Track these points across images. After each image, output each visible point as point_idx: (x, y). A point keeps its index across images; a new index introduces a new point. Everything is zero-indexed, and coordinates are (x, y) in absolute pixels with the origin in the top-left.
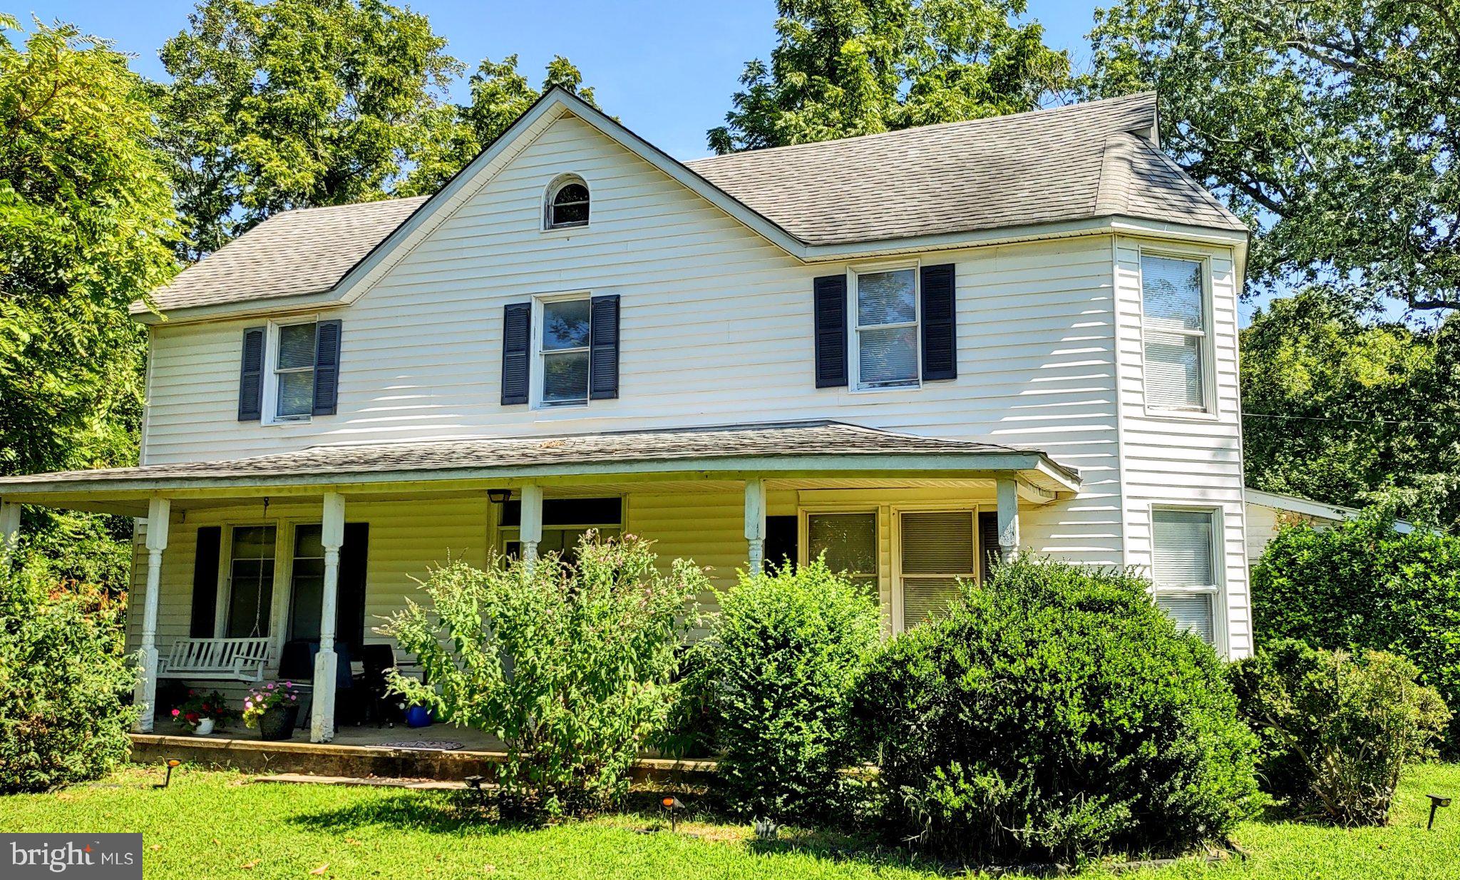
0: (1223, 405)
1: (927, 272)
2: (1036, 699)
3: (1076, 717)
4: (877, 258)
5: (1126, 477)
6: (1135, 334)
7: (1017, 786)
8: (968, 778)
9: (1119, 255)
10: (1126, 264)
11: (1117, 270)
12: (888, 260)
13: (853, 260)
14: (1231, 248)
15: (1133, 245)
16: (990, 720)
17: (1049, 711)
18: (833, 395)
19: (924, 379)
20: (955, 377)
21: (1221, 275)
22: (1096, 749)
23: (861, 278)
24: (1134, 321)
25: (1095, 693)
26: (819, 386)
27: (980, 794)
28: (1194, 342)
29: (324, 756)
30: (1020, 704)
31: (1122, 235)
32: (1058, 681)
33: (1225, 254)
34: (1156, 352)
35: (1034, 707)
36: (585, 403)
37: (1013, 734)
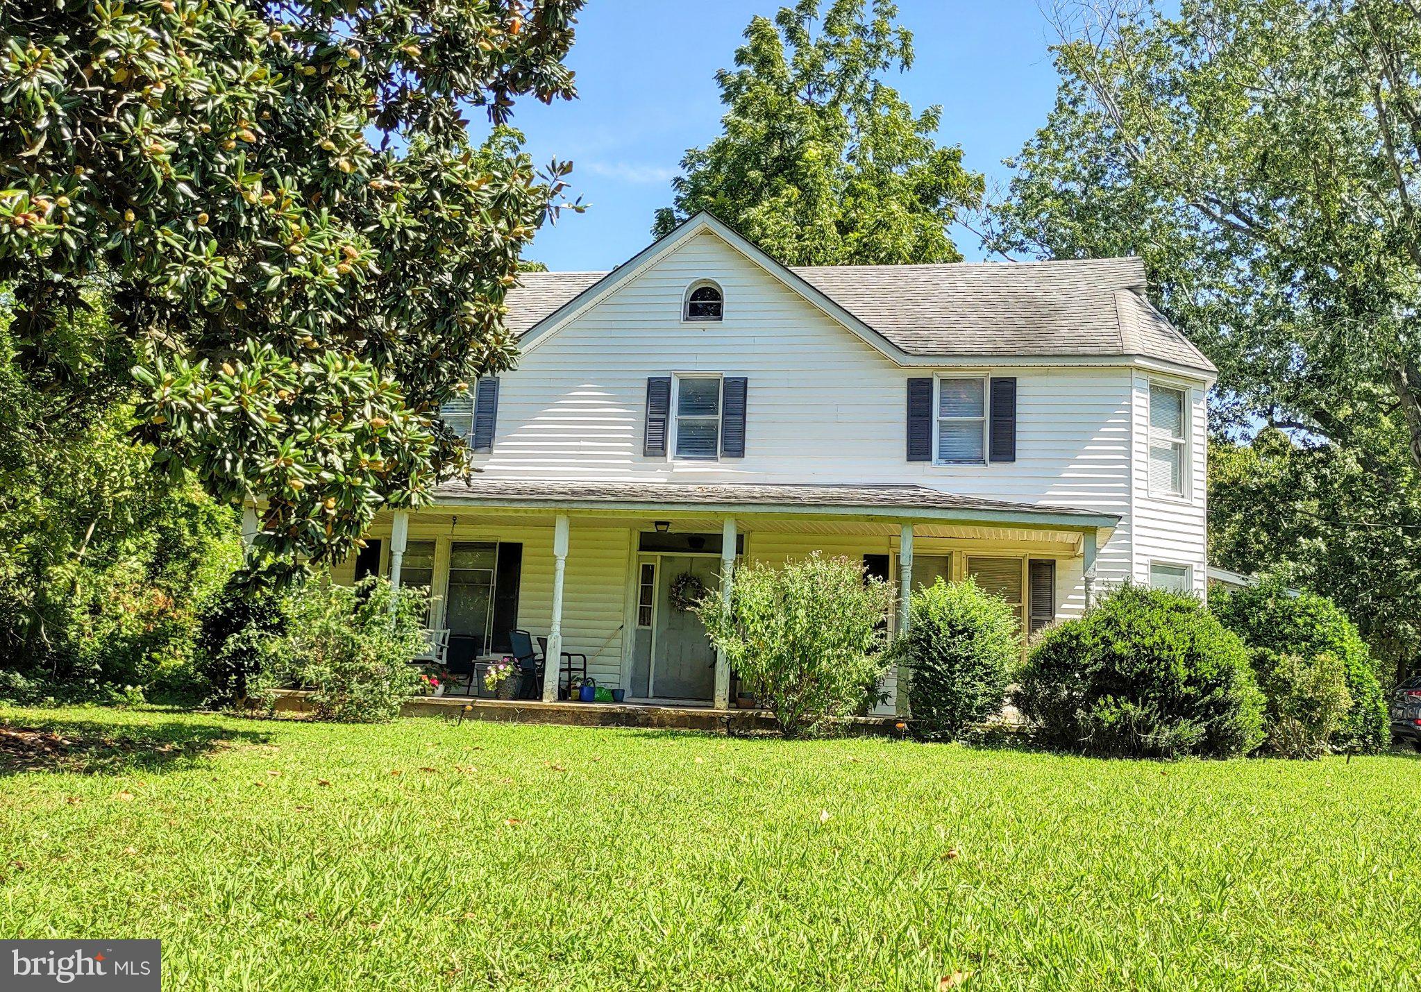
0: (1196, 493)
1: (996, 382)
2: (1160, 660)
3: (1182, 672)
4: (958, 368)
5: (1135, 540)
6: (1143, 439)
7: (1147, 710)
8: (1117, 706)
9: (1136, 382)
10: (1140, 389)
11: (1135, 392)
12: (967, 370)
13: (940, 368)
14: (1204, 382)
15: (1144, 375)
16: (1131, 671)
17: (1167, 668)
18: (918, 466)
19: (991, 460)
20: (1014, 460)
21: (1198, 401)
22: (1191, 690)
23: (943, 381)
24: (1143, 430)
25: (1192, 658)
26: (909, 460)
27: (1125, 714)
28: (1177, 446)
29: (559, 711)
30: (1150, 662)
31: (1138, 369)
32: (1171, 650)
33: (1199, 386)
34: (1155, 453)
35: (1158, 664)
36: (717, 460)
37: (1145, 679)
